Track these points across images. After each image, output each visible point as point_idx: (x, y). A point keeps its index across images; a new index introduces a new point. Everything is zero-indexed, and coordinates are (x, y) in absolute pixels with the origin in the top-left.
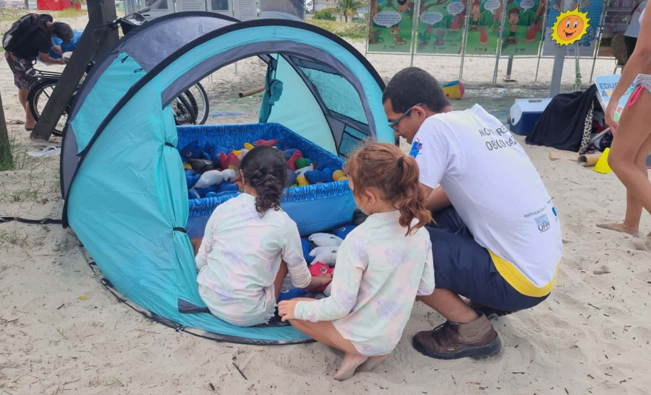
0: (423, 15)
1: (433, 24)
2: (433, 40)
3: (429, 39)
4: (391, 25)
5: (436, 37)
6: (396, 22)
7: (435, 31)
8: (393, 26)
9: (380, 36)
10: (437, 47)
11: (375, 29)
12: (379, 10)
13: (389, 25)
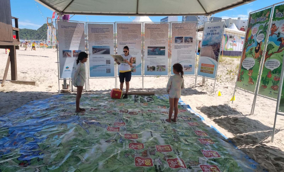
0: (267, 61)
1: (272, 69)
2: (271, 84)
3: (268, 83)
4: (249, 68)
5: (273, 82)
6: (252, 66)
7: (273, 76)
8: (250, 69)
9: (243, 76)
10: (273, 91)
11: (242, 70)
12: (246, 57)
13: (248, 69)
